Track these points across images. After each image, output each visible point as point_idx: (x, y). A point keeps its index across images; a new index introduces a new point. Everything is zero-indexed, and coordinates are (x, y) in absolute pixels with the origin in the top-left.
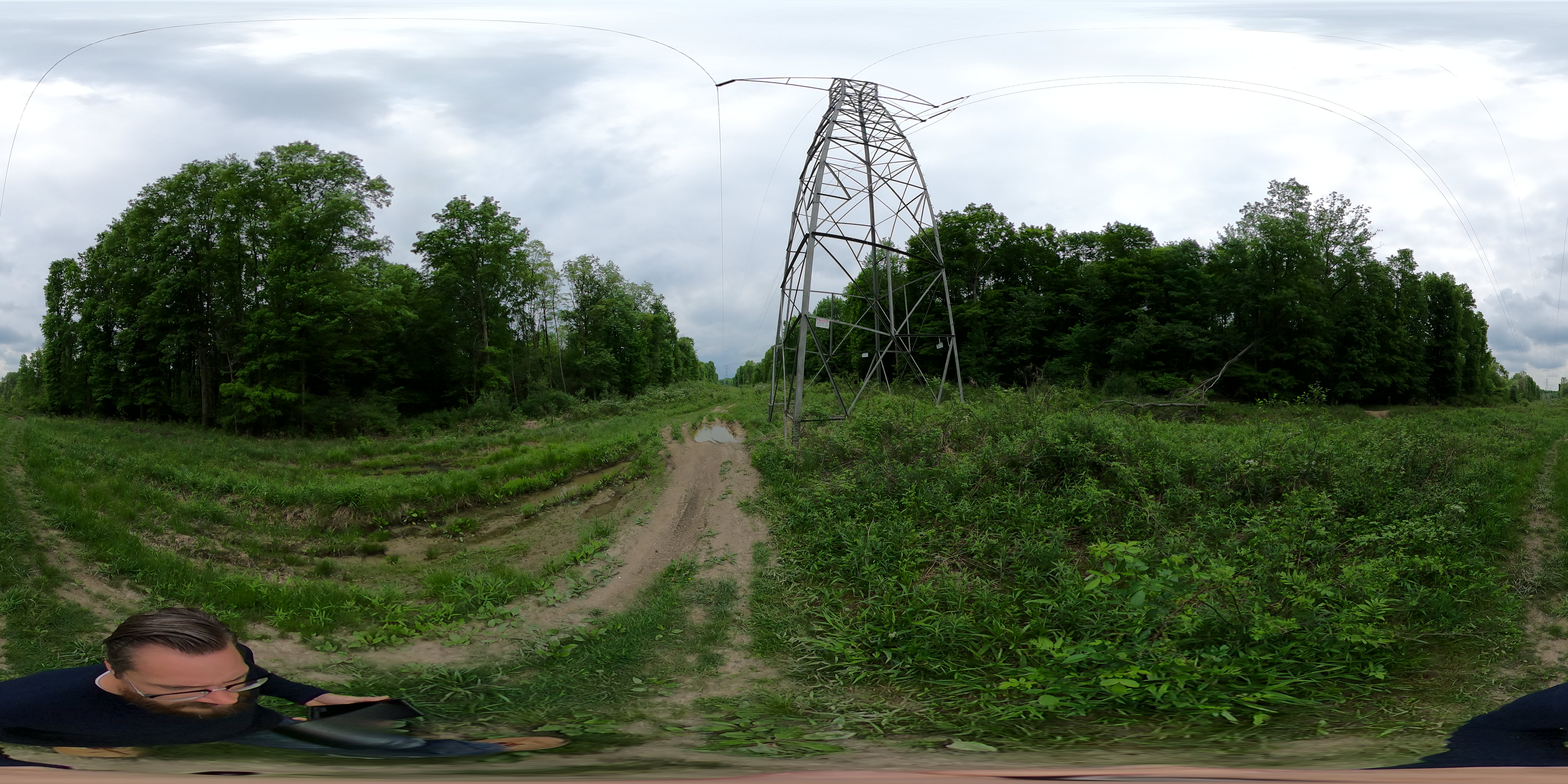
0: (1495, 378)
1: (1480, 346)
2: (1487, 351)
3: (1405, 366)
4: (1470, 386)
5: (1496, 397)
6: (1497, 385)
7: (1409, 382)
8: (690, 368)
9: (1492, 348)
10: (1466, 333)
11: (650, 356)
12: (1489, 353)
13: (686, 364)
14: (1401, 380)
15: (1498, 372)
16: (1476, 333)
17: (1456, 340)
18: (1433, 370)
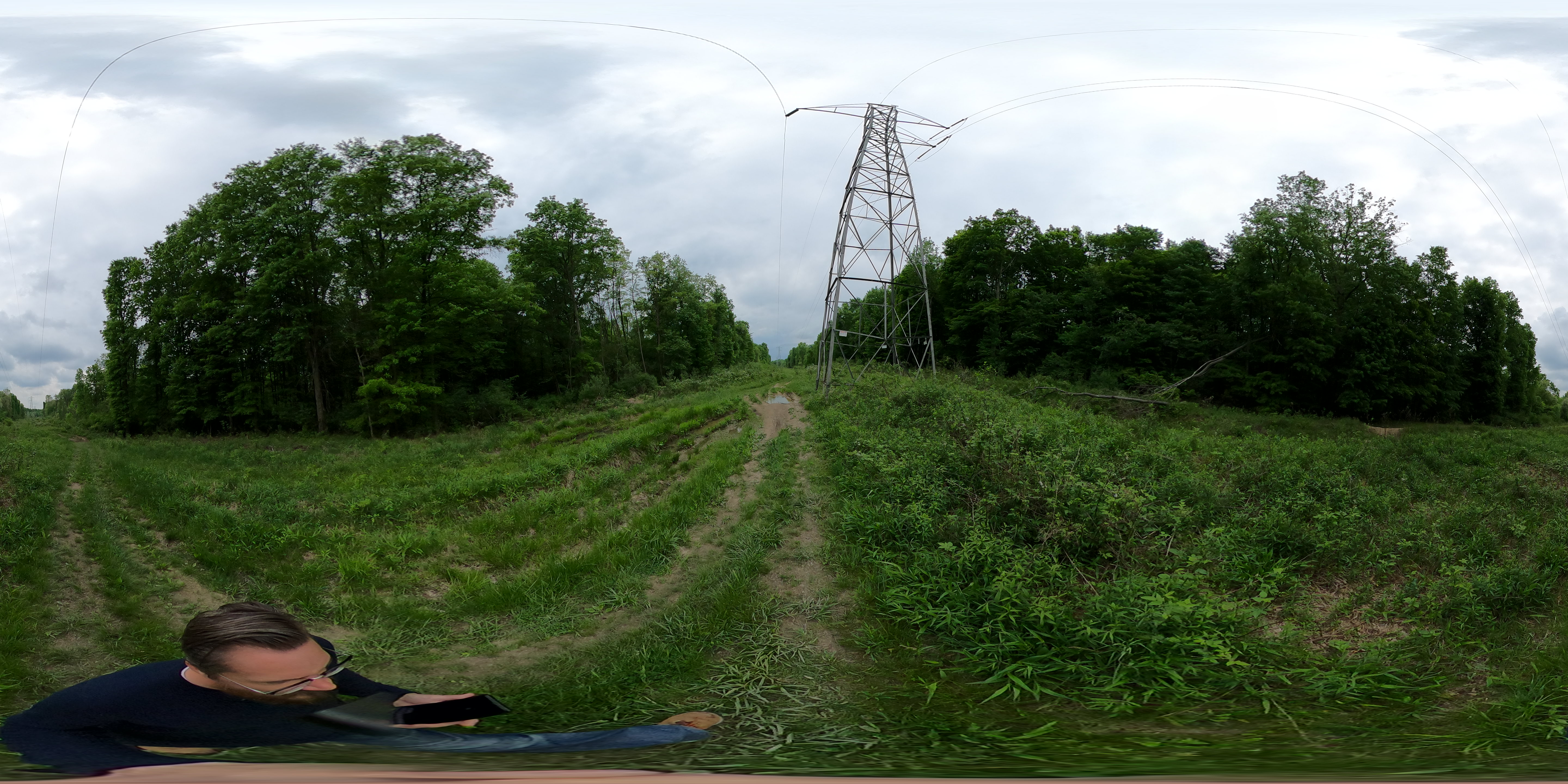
0: (1545, 396)
1: (1527, 360)
2: (1536, 366)
3: (1432, 377)
4: (1514, 403)
5: (1545, 416)
6: (1546, 403)
7: (1439, 396)
8: (746, 351)
9: (1539, 362)
10: (1510, 343)
11: (713, 341)
12: (1537, 369)
13: (743, 347)
14: (1426, 393)
15: (1548, 389)
16: (1524, 346)
17: (1498, 351)
18: (1469, 384)
